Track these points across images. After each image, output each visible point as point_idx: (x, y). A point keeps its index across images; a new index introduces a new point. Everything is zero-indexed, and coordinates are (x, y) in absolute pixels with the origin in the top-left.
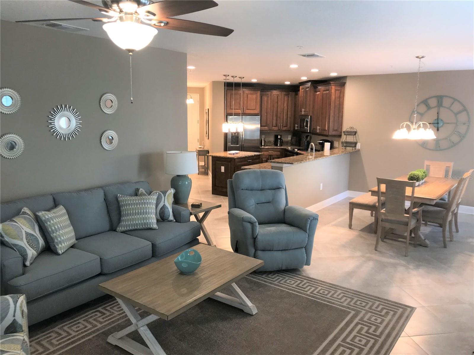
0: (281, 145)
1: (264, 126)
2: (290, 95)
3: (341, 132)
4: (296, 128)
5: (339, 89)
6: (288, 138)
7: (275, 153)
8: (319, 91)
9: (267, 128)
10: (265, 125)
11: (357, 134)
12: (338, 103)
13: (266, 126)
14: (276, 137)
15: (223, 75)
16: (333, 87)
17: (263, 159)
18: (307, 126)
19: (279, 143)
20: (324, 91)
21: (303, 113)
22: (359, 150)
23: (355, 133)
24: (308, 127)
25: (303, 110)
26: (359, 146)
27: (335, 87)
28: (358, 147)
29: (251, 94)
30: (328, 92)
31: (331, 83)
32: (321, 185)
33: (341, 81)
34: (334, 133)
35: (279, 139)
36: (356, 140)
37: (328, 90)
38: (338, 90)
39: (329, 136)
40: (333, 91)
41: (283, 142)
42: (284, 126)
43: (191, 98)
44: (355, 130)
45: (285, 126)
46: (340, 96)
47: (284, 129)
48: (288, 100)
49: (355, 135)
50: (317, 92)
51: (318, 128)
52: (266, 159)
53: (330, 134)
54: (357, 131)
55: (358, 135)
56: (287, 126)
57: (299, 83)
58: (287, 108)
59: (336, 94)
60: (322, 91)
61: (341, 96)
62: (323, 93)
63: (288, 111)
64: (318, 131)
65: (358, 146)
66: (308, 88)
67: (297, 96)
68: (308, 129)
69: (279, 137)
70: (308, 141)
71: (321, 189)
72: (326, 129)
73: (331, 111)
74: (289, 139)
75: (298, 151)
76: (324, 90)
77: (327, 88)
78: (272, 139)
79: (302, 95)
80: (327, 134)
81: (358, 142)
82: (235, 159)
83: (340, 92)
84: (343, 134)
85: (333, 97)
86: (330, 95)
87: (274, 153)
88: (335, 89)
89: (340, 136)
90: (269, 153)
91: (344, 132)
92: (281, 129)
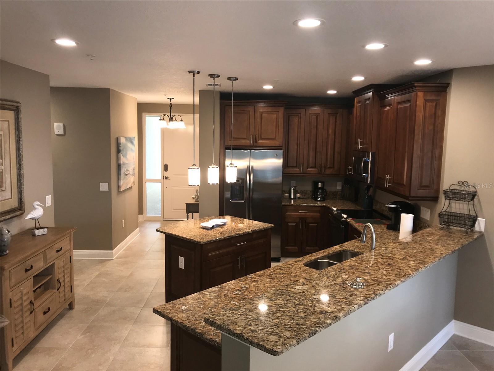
0: (323, 200)
1: (293, 167)
2: (338, 115)
3: (438, 191)
4: (349, 172)
5: (433, 97)
6: (336, 186)
7: (312, 214)
8: (390, 105)
9: (298, 169)
10: (295, 165)
11: (476, 197)
12: (431, 127)
13: (296, 167)
14: (315, 184)
15: (188, 72)
16: (420, 94)
17: (289, 224)
18: (366, 171)
19: (320, 195)
20: (398, 103)
21: (359, 146)
22: (482, 235)
23: (473, 196)
24: (367, 173)
25: (359, 141)
26: (481, 225)
27: (424, 94)
28: (480, 228)
29: (268, 113)
30: (408, 105)
31: (415, 86)
32: (391, 337)
33: (438, 82)
34: (422, 193)
35: (320, 188)
36: (474, 212)
37: (408, 101)
38: (431, 101)
39: (410, 198)
40: (420, 102)
41: (326, 193)
42: (328, 166)
43: (181, 120)
44: (472, 190)
45: (329, 168)
46: (435, 113)
47: (329, 171)
48: (336, 122)
49: (472, 199)
50: (385, 106)
51: (388, 177)
52: (295, 224)
53: (413, 194)
54: (476, 192)
55: (479, 201)
56: (333, 167)
57: (353, 92)
58: (333, 136)
59: (428, 108)
60: (395, 105)
61: (437, 114)
62: (397, 108)
63: (335, 141)
64: (387, 184)
65: (479, 224)
66: (369, 99)
67: (351, 116)
68: (368, 177)
69: (320, 185)
70: (371, 195)
71: (390, 349)
72: (405, 183)
73: (415, 147)
74: (339, 188)
75: (348, 220)
76: (399, 101)
77: (406, 97)
78: (309, 188)
79: (358, 114)
80: (407, 194)
81: (478, 215)
82: (202, 245)
83: (436, 105)
84: (442, 197)
85: (420, 115)
86: (413, 111)
87: (307, 214)
88: (424, 99)
89: (435, 199)
90: (299, 214)
91: (445, 192)
92: (322, 173)
